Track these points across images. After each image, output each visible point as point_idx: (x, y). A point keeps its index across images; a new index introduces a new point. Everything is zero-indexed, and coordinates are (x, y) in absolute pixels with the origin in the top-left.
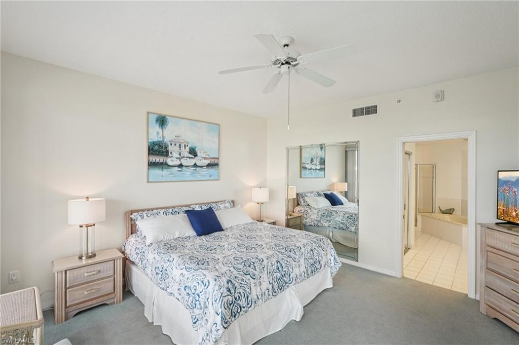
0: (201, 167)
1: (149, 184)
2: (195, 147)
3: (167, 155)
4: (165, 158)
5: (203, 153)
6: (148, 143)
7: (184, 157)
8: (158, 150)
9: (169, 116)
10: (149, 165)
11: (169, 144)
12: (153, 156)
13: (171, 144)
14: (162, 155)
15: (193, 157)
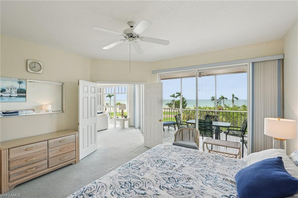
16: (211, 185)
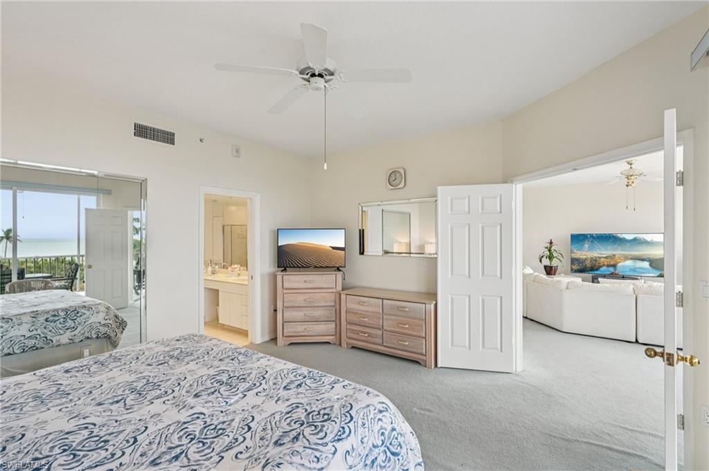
16: (67, 433)
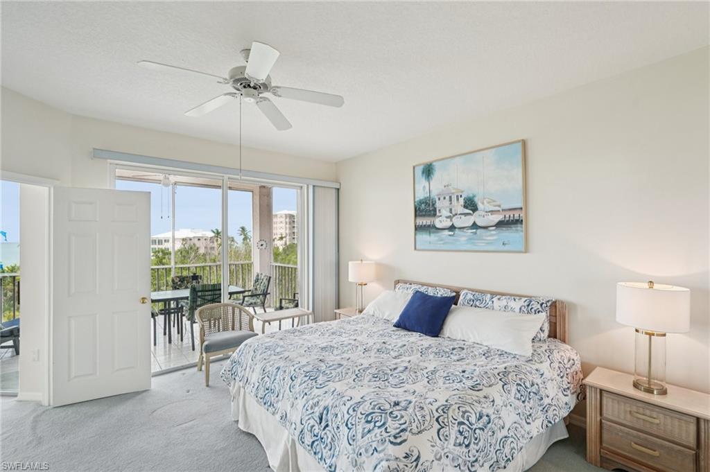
0: (485, 228)
1: (416, 252)
2: (474, 196)
3: (435, 215)
4: (432, 219)
5: (489, 203)
6: (415, 202)
7: (456, 214)
8: (425, 209)
9: (435, 161)
10: (416, 229)
11: (437, 199)
12: (421, 218)
13: (439, 199)
14: (429, 216)
15: (471, 212)
